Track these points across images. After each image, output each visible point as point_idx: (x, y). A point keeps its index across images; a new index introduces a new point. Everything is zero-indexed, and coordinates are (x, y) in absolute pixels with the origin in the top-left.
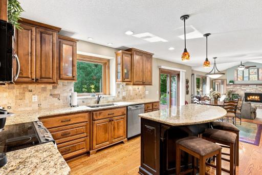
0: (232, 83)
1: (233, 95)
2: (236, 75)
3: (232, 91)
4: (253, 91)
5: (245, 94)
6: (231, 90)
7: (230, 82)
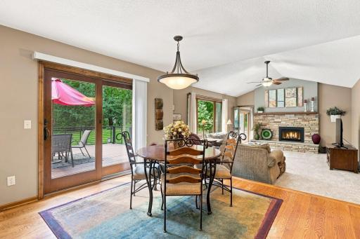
0: (261, 112)
1: (263, 130)
2: (266, 99)
3: (261, 125)
4: (290, 125)
5: (280, 128)
6: (261, 122)
7: (259, 109)
